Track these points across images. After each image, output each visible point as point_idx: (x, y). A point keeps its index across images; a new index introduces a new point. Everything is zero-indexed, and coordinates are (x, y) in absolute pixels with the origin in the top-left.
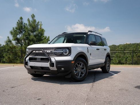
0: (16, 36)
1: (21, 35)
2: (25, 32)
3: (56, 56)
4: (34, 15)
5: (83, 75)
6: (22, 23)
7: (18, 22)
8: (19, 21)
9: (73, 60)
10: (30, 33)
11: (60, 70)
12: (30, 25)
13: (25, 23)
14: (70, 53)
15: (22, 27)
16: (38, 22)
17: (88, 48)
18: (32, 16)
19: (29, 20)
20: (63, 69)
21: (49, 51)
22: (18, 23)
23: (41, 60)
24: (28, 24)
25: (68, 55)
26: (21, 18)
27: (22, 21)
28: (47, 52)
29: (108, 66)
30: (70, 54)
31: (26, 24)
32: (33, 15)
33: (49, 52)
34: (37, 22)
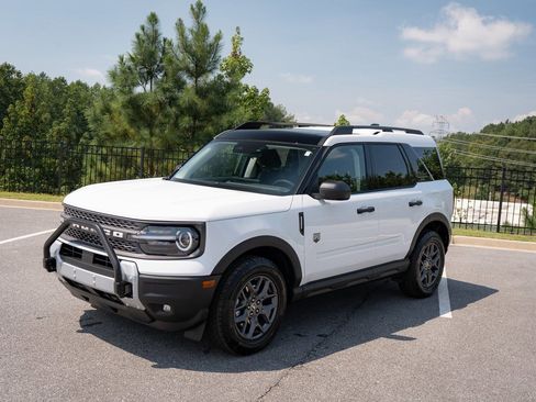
0: (130, 92)
1: (148, 87)
2: (165, 74)
3: (143, 255)
4: (204, 5)
5: (265, 327)
6: (154, 38)
7: (141, 32)
8: (143, 28)
9: (209, 274)
10: (185, 77)
11: (159, 313)
12: (186, 48)
13: (165, 40)
14: (198, 248)
15: (152, 55)
16: (218, 38)
17: (301, 215)
18: (192, 9)
19: (180, 25)
20: (167, 308)
21: (119, 233)
22: (138, 36)
23: (95, 262)
24: (175, 42)
25: (191, 256)
26: (153, 19)
27: (156, 32)
28: (115, 234)
29: (434, 269)
30: (198, 251)
31: (170, 44)
32: (199, 5)
33: (121, 235)
34: (212, 34)
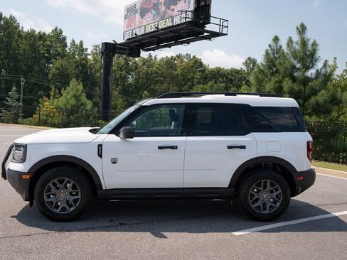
7: (268, 48)
8: (270, 46)
17: (100, 145)
18: (298, 29)
19: (290, 41)
22: (266, 51)
26: (276, 39)
